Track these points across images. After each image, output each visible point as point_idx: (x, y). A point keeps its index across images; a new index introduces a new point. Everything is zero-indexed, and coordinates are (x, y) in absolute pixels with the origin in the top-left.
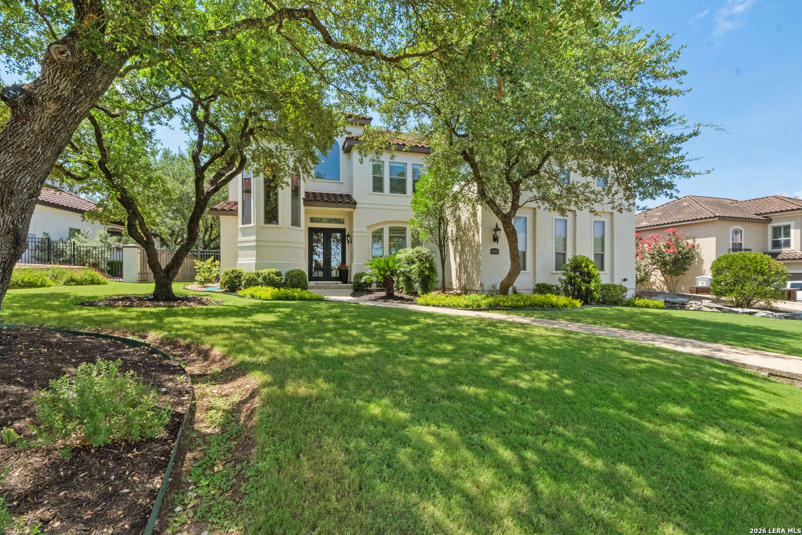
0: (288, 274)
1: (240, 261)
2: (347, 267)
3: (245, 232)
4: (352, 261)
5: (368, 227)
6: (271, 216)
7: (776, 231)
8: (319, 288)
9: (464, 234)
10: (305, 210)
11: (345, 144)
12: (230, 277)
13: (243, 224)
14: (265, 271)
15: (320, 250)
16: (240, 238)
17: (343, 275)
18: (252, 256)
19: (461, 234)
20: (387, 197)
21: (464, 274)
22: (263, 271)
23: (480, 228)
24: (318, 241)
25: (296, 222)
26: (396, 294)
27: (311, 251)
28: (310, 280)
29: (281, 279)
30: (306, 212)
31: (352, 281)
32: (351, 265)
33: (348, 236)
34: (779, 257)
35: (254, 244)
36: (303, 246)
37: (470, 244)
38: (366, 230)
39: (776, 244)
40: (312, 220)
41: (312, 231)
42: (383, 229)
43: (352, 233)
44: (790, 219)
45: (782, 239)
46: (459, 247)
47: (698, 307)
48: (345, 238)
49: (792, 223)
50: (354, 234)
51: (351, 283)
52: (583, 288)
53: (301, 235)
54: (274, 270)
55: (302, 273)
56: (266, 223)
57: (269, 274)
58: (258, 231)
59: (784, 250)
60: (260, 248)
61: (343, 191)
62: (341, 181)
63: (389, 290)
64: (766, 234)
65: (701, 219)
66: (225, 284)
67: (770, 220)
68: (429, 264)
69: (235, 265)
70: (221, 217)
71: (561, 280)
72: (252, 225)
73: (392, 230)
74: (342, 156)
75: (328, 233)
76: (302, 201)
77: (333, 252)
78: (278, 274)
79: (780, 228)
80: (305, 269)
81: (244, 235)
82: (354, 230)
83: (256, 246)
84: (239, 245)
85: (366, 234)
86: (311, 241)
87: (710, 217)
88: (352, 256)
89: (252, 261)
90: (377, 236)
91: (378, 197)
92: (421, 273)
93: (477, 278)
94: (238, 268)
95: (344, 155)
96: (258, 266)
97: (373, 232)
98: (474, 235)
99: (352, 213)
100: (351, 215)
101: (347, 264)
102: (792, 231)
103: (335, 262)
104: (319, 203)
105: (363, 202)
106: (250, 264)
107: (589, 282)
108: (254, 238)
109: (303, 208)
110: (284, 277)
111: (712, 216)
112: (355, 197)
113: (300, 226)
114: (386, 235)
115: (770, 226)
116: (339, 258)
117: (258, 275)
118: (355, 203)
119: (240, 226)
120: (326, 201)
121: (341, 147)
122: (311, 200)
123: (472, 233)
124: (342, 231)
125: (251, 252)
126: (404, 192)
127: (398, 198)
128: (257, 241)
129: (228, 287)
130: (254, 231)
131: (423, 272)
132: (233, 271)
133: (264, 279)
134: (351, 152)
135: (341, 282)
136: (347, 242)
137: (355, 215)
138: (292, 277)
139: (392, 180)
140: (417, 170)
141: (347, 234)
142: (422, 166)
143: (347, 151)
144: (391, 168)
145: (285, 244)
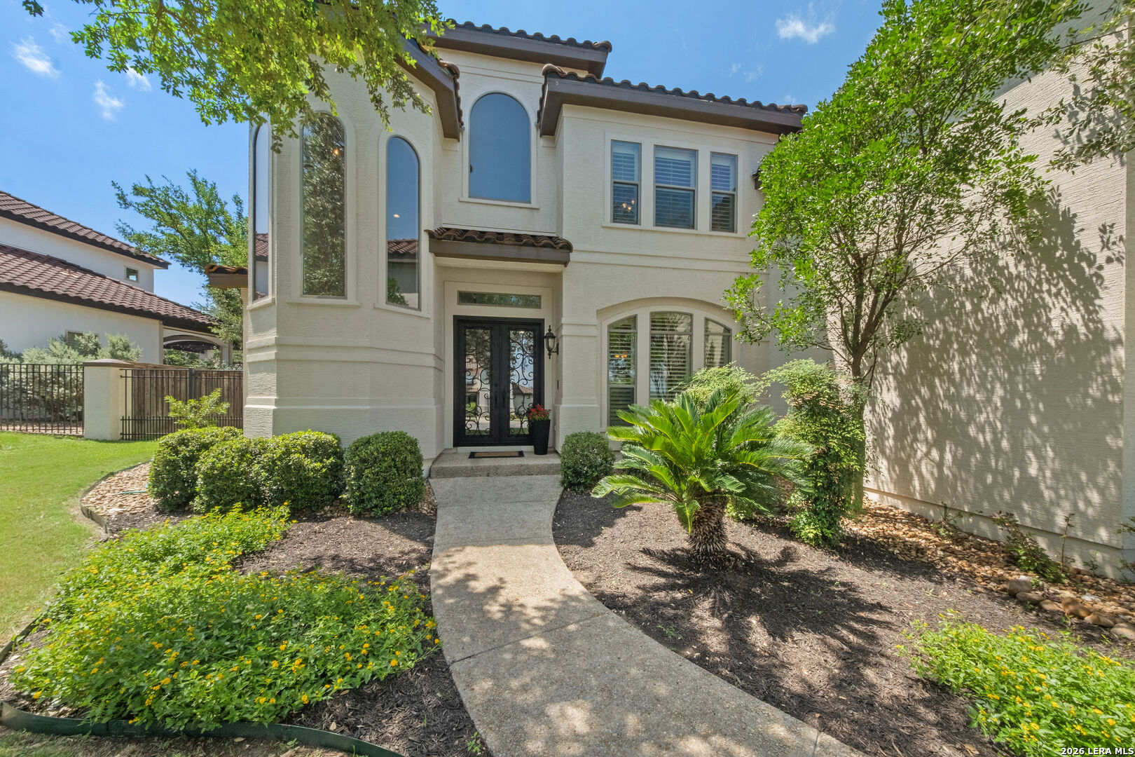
0: (353, 451)
1: (250, 403)
2: (546, 413)
3: (258, 322)
4: (558, 399)
5: (600, 312)
6: (324, 274)
10: (440, 269)
11: (542, 101)
13: (255, 298)
14: (277, 443)
16: (251, 339)
17: (538, 431)
18: (271, 392)
20: (647, 235)
22: (272, 442)
25: (403, 295)
28: (455, 445)
30: (443, 274)
31: (559, 449)
32: (555, 410)
33: (551, 336)
35: (271, 355)
38: (595, 321)
40: (465, 297)
41: (463, 325)
42: (634, 318)
43: (560, 328)
48: (542, 340)
50: (565, 331)
51: (557, 455)
53: (426, 331)
54: (310, 436)
55: (399, 448)
56: (308, 289)
57: (288, 452)
58: (285, 319)
60: (289, 366)
61: (539, 227)
62: (534, 204)
72: (268, 299)
73: (657, 320)
74: (537, 145)
75: (501, 328)
77: (514, 376)
78: (322, 450)
81: (257, 329)
82: (564, 320)
83: (278, 360)
84: (249, 357)
85: (593, 332)
86: (462, 351)
88: (558, 385)
89: (270, 402)
90: (621, 338)
91: (624, 235)
95: (542, 142)
96: (278, 420)
97: (610, 326)
99: (557, 277)
100: (557, 286)
101: (548, 405)
103: (518, 399)
105: (587, 247)
106: (264, 414)
108: (272, 336)
112: (566, 236)
113: (418, 308)
114: (643, 332)
116: (529, 389)
118: (568, 247)
119: (250, 305)
121: (533, 119)
124: (534, 326)
125: (268, 377)
126: (691, 224)
127: (674, 238)
128: (279, 344)
130: (272, 316)
134: (557, 133)
135: (530, 448)
136: (546, 352)
137: (566, 283)
138: (363, 461)
139: (660, 195)
140: (723, 171)
141: (546, 332)
142: (734, 158)
143: (549, 128)
144: (658, 162)
145: (366, 356)
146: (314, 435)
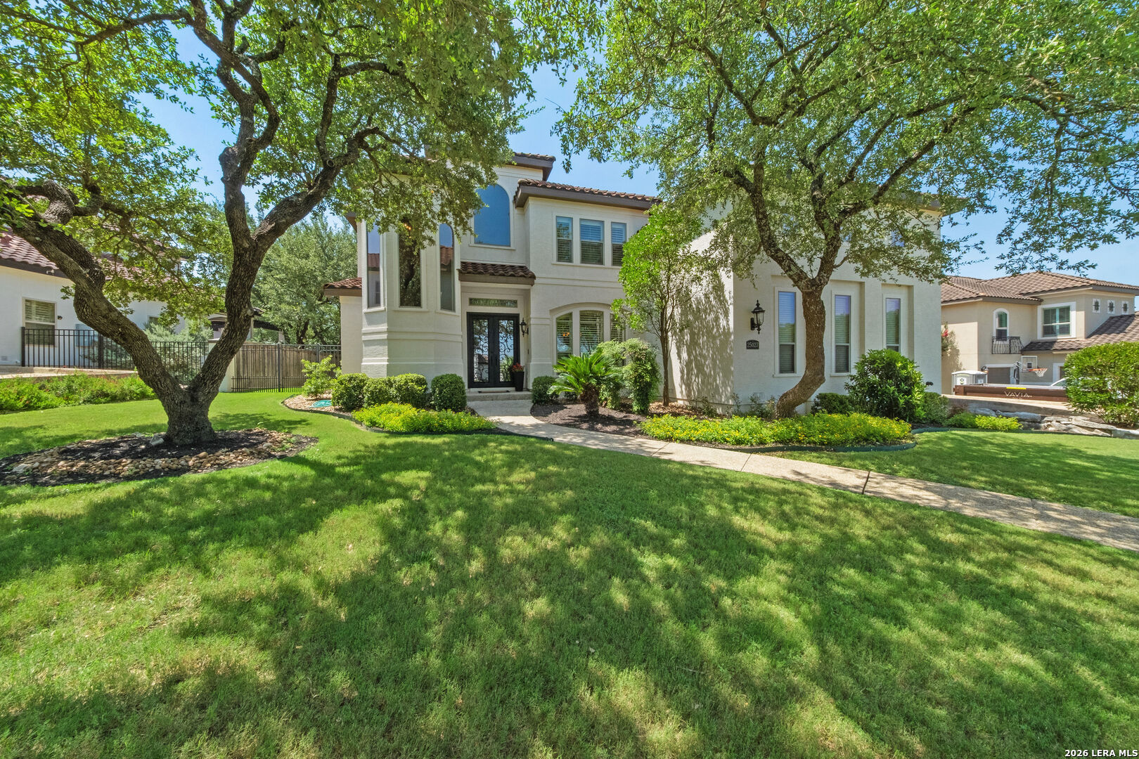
0: (436, 381)
1: (366, 362)
2: (522, 368)
3: (371, 318)
4: (529, 359)
5: (552, 311)
6: (410, 294)
7: (1049, 314)
8: (483, 399)
9: (697, 318)
10: (462, 287)
11: (517, 193)
12: (346, 388)
13: (369, 307)
14: (400, 378)
15: (484, 343)
16: (366, 329)
17: (517, 379)
18: (383, 355)
19: (690, 317)
20: (577, 269)
21: (697, 376)
22: (397, 378)
23: (731, 308)
24: (480, 333)
25: (448, 304)
26: (603, 411)
27: (472, 344)
28: (469, 387)
29: (426, 389)
30: (463, 289)
31: (531, 387)
32: (527, 365)
33: (524, 324)
34: (1056, 346)
35: (385, 336)
36: (460, 339)
37: (709, 332)
38: (549, 316)
39: (1048, 331)
40: (473, 302)
41: (472, 317)
42: (571, 314)
43: (529, 319)
44: (1071, 298)
45: (1057, 324)
46: (687, 338)
47: (1064, 427)
48: (518, 326)
49: (1073, 304)
50: (532, 322)
51: (528, 390)
52: (902, 401)
53: (456, 323)
54: (414, 376)
55: (457, 380)
56: (402, 303)
57: (406, 383)
58: (391, 318)
59: (1061, 338)
60: (393, 342)
61: (516, 261)
62: (512, 247)
63: (592, 407)
64: (1034, 318)
65: (958, 300)
66: (339, 399)
67: (1040, 301)
68: (652, 365)
69: (359, 368)
70: (342, 299)
71: (848, 387)
72: (382, 308)
73: (583, 315)
74: (513, 211)
75: (494, 319)
76: (456, 274)
77: (502, 347)
78: (420, 382)
79: (1054, 310)
80: (463, 374)
81: (370, 323)
82: (532, 315)
83: (388, 339)
84: (364, 338)
85: (548, 322)
86: (471, 332)
87: (971, 298)
88: (529, 352)
89: (383, 361)
90: (563, 325)
91: (564, 268)
92: (638, 379)
93: (723, 383)
94: (360, 375)
95: (516, 211)
96: (391, 370)
97: (557, 319)
98: (717, 319)
99: (528, 291)
100: (526, 295)
101: (522, 364)
102: (1073, 314)
103: (505, 361)
104: (482, 277)
105: (544, 275)
106: (379, 367)
107: (909, 392)
108: (384, 327)
109: (458, 284)
110: (429, 386)
111: (974, 296)
112: (532, 269)
113: (454, 310)
114: (576, 322)
115: (1040, 310)
116: (511, 354)
117: (390, 384)
118: (533, 277)
119: (365, 310)
120: (492, 274)
121: (511, 199)
122: (469, 273)
123: (712, 316)
124: (514, 318)
125: (381, 348)
126: (601, 262)
127: (592, 270)
128: (389, 331)
129: (344, 404)
130: (385, 316)
131: (641, 376)
132: (351, 379)
133: (399, 389)
134: (526, 206)
135: (513, 389)
136: (521, 333)
137: (532, 295)
138: (442, 386)
139: (584, 245)
140: (618, 230)
141: (521, 322)
142: (625, 225)
143: (521, 203)
144: (582, 227)
145: (432, 337)
146: (415, 375)
